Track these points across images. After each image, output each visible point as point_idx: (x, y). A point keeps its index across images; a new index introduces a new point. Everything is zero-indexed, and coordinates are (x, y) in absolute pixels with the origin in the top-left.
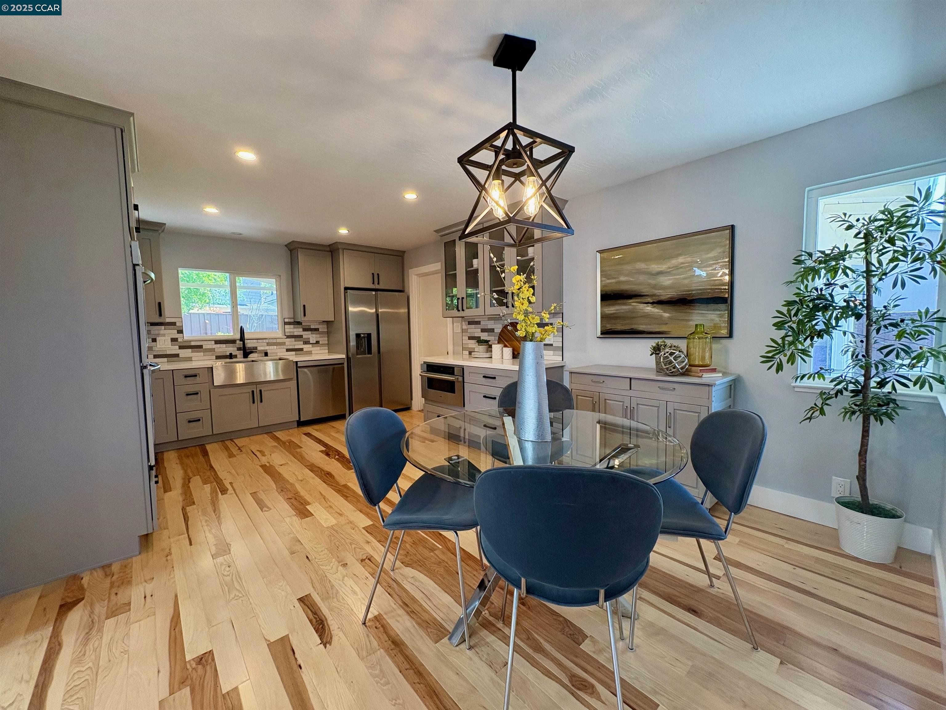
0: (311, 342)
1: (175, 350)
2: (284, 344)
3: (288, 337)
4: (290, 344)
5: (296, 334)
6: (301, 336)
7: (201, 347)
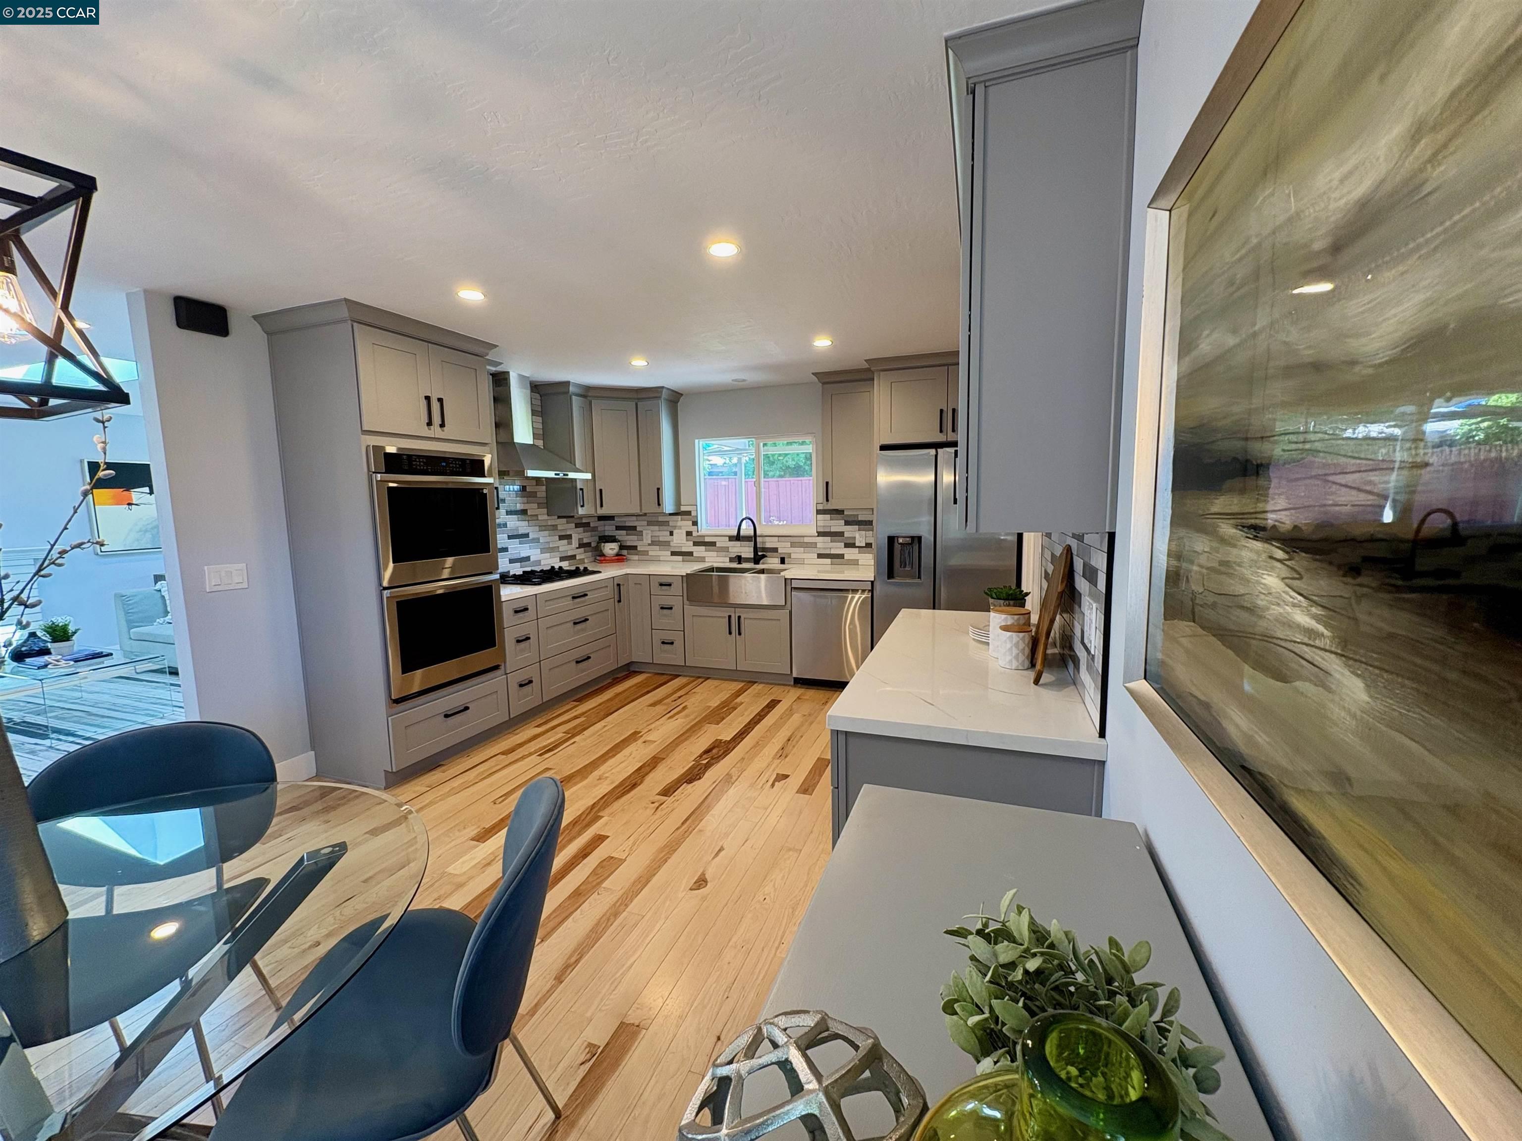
0: (857, 545)
1: (688, 547)
2: (814, 545)
3: (820, 534)
4: (824, 544)
5: (833, 530)
6: (841, 534)
7: (713, 544)
